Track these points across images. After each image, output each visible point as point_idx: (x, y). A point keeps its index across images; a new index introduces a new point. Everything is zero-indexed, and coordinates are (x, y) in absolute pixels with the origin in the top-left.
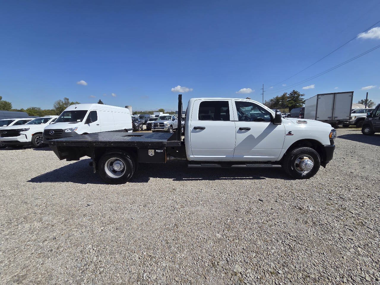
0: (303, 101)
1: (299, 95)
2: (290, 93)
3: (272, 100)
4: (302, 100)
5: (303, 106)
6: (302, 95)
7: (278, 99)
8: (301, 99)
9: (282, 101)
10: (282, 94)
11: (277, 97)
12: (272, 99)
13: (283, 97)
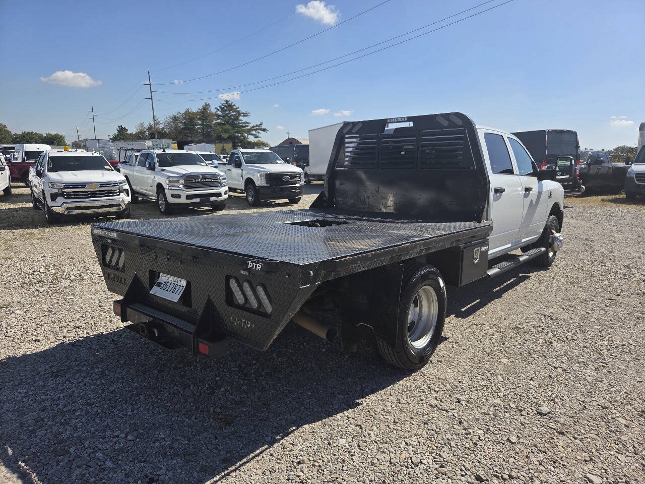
0: (248, 128)
1: (239, 114)
2: (220, 107)
3: (175, 119)
4: (247, 126)
5: (249, 138)
6: (245, 115)
7: (190, 118)
8: (244, 123)
9: (202, 124)
10: (201, 107)
11: (187, 113)
12: (175, 114)
13: (204, 113)
